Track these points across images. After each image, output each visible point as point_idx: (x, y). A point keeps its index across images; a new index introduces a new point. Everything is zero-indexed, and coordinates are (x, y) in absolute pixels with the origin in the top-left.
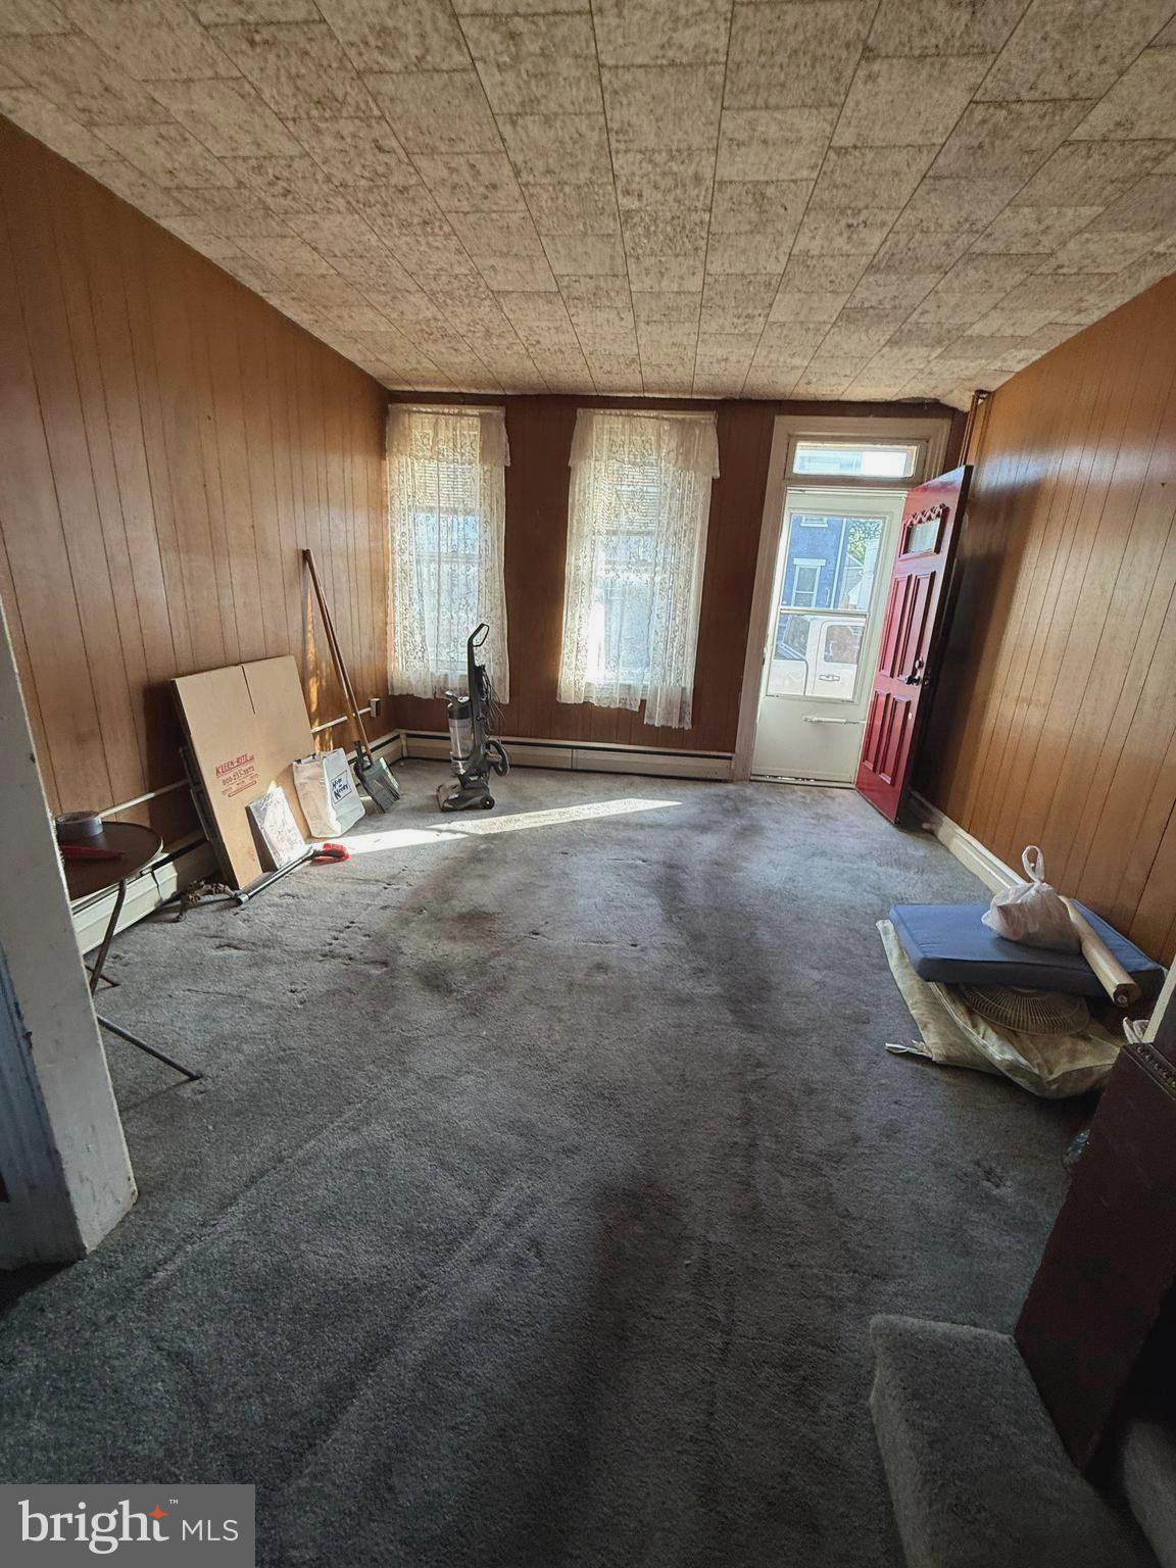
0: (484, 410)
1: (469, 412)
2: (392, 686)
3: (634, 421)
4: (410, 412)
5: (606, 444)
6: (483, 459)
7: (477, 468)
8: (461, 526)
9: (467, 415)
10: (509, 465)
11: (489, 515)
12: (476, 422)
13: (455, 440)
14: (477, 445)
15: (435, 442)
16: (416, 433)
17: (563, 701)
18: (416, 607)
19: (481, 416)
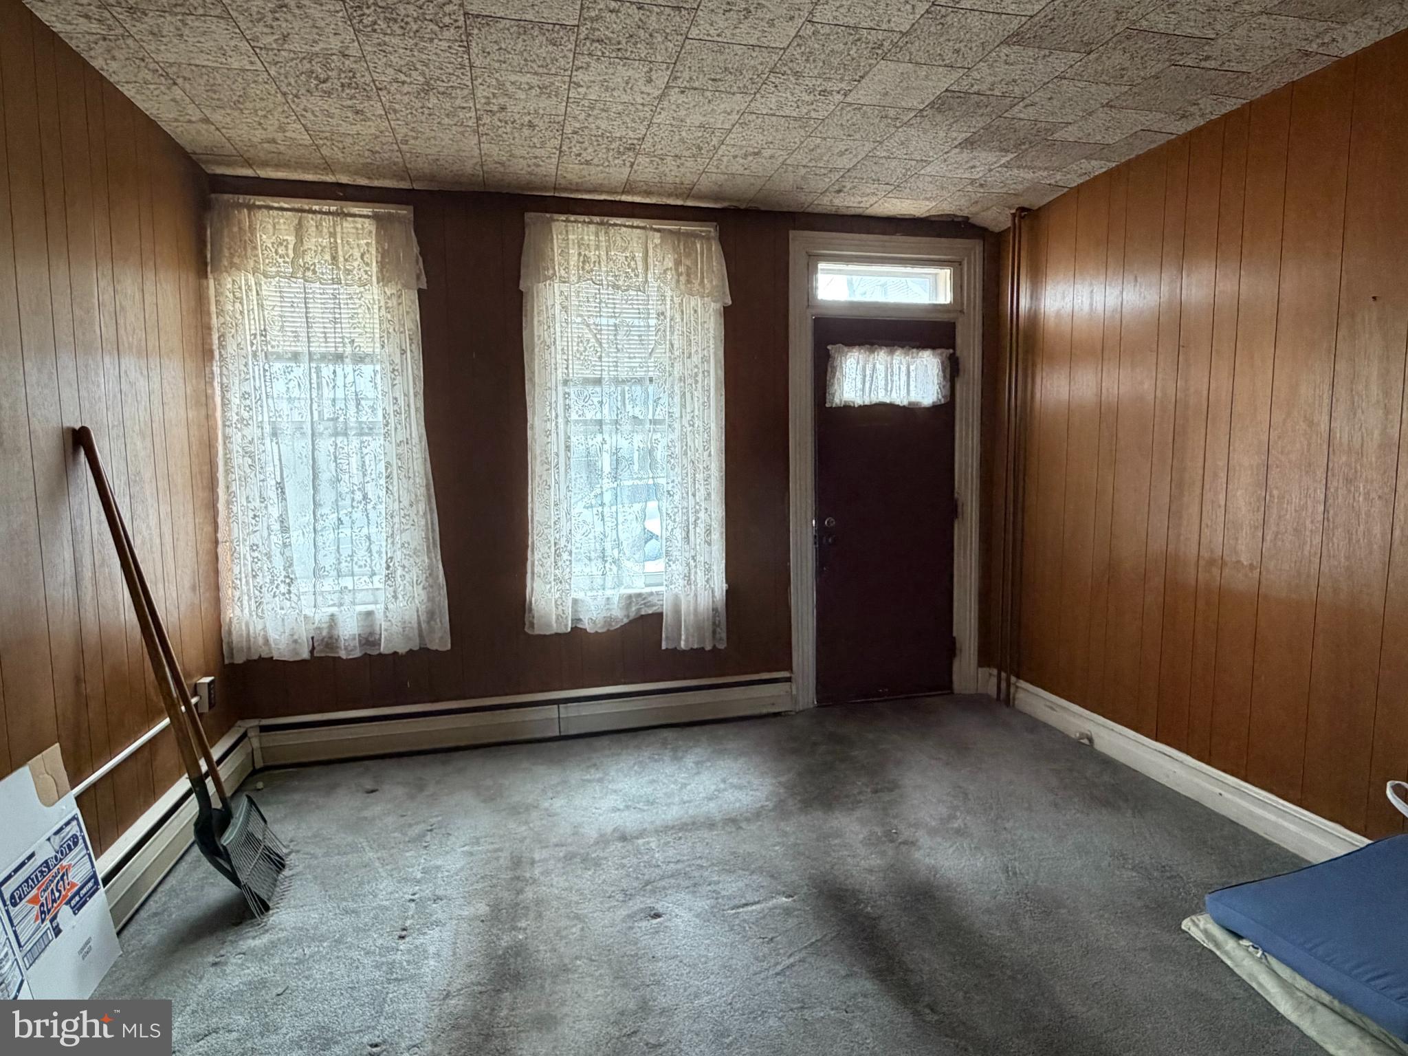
0: (382, 210)
1: (355, 210)
2: (231, 649)
3: (612, 231)
4: (251, 207)
5: (573, 260)
6: (383, 279)
7: (374, 293)
8: (350, 379)
9: (354, 215)
10: (424, 286)
11: (397, 361)
12: (369, 225)
13: (334, 248)
14: (373, 257)
15: (299, 250)
16: (265, 238)
17: (537, 631)
18: (275, 512)
19: (376, 217)
